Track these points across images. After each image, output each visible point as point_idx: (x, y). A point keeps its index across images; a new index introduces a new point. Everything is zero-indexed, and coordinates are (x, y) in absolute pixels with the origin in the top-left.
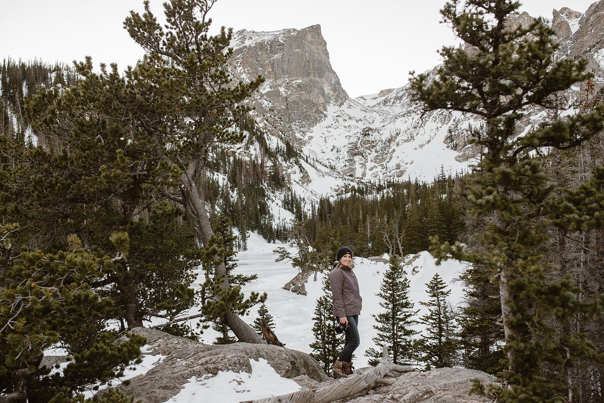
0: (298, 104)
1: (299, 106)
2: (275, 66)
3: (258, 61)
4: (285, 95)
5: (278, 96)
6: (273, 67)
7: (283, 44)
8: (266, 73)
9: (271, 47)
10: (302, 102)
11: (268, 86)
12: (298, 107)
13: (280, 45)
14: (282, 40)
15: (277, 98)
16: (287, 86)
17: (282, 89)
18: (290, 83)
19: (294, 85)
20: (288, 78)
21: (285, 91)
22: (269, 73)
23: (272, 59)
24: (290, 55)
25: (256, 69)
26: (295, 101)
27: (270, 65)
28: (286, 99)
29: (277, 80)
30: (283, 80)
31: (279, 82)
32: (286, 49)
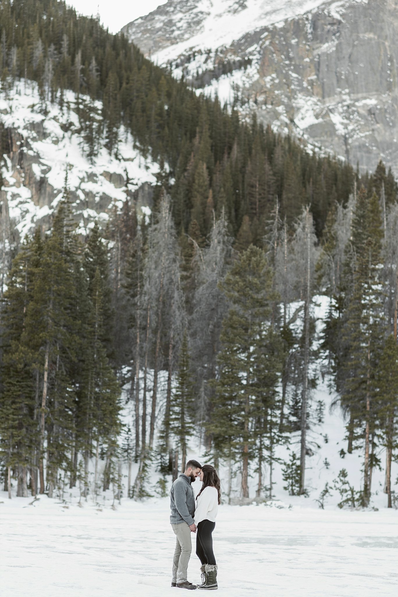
0: (369, 152)
1: (372, 156)
2: (323, 68)
3: (288, 58)
4: (341, 131)
5: (331, 135)
6: (318, 70)
7: (340, 22)
8: (305, 84)
9: (314, 27)
10: (378, 147)
11: (311, 113)
12: (369, 158)
13: (332, 24)
14: (337, 12)
15: (330, 139)
16: (347, 111)
17: (336, 119)
18: (354, 105)
19: (362, 111)
20: (349, 94)
21: (342, 124)
22: (311, 83)
23: (316, 52)
24: (354, 46)
25: (287, 76)
26: (364, 146)
27: (312, 67)
28: (346, 139)
29: (327, 99)
30: (337, 98)
31: (330, 103)
32: (345, 32)
